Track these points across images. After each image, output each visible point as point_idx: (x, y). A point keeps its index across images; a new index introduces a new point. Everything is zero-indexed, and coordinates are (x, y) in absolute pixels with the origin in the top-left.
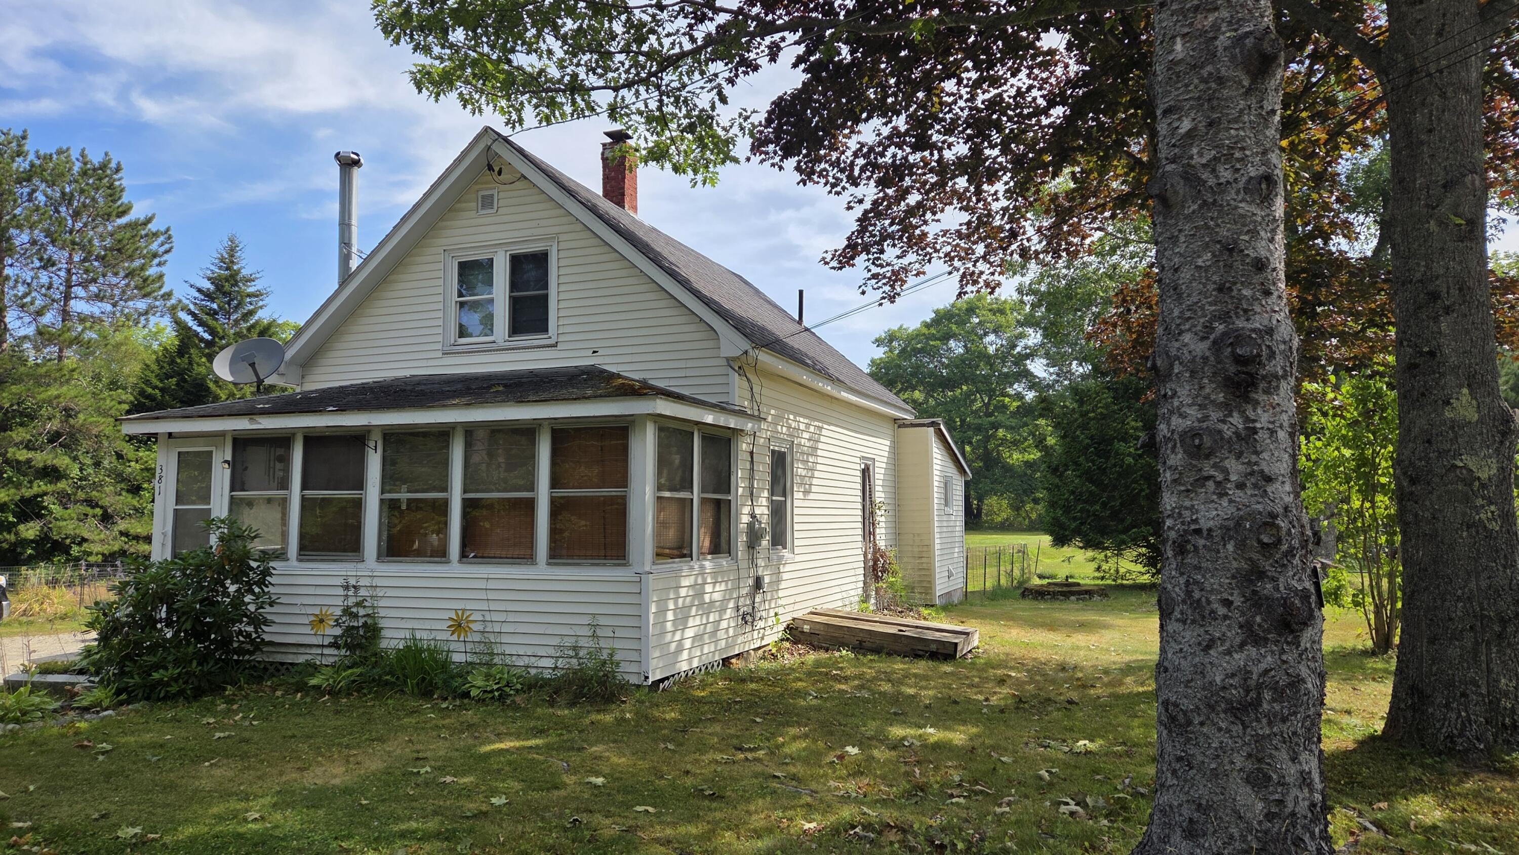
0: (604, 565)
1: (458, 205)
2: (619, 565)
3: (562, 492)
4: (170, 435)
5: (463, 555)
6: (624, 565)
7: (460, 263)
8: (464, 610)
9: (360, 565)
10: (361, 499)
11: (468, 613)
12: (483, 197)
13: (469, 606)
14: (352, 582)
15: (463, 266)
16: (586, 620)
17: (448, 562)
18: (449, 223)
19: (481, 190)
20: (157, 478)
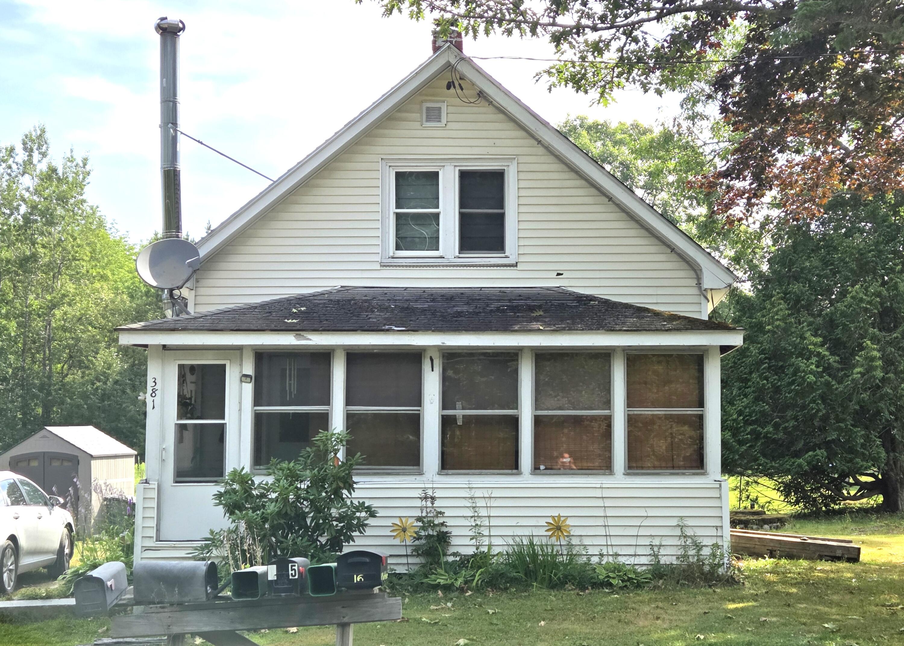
0: (684, 474)
1: (399, 115)
2: (697, 474)
3: (637, 411)
4: (164, 346)
5: (536, 468)
6: (703, 474)
7: (396, 173)
8: (559, 517)
9: (418, 478)
10: (419, 415)
11: (562, 519)
12: (428, 109)
13: (564, 513)
14: (430, 493)
15: (398, 175)
16: (674, 522)
17: (520, 474)
18: (386, 132)
19: (426, 101)
20: (149, 390)
